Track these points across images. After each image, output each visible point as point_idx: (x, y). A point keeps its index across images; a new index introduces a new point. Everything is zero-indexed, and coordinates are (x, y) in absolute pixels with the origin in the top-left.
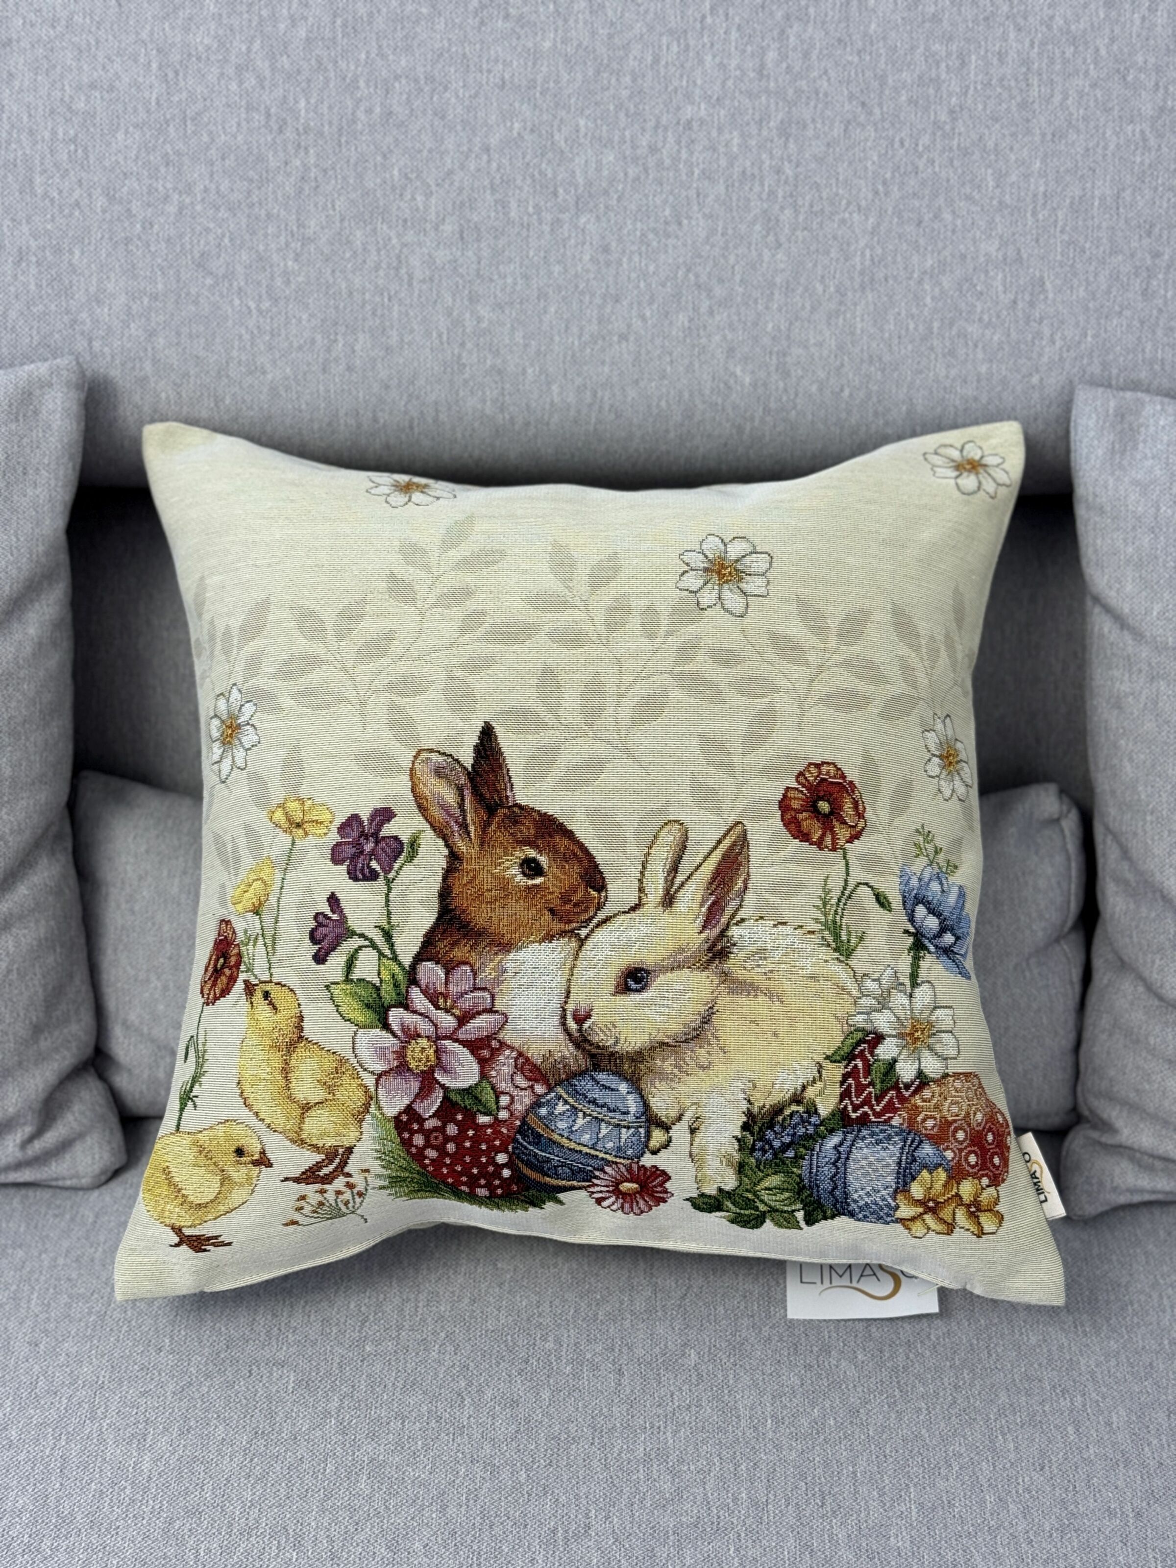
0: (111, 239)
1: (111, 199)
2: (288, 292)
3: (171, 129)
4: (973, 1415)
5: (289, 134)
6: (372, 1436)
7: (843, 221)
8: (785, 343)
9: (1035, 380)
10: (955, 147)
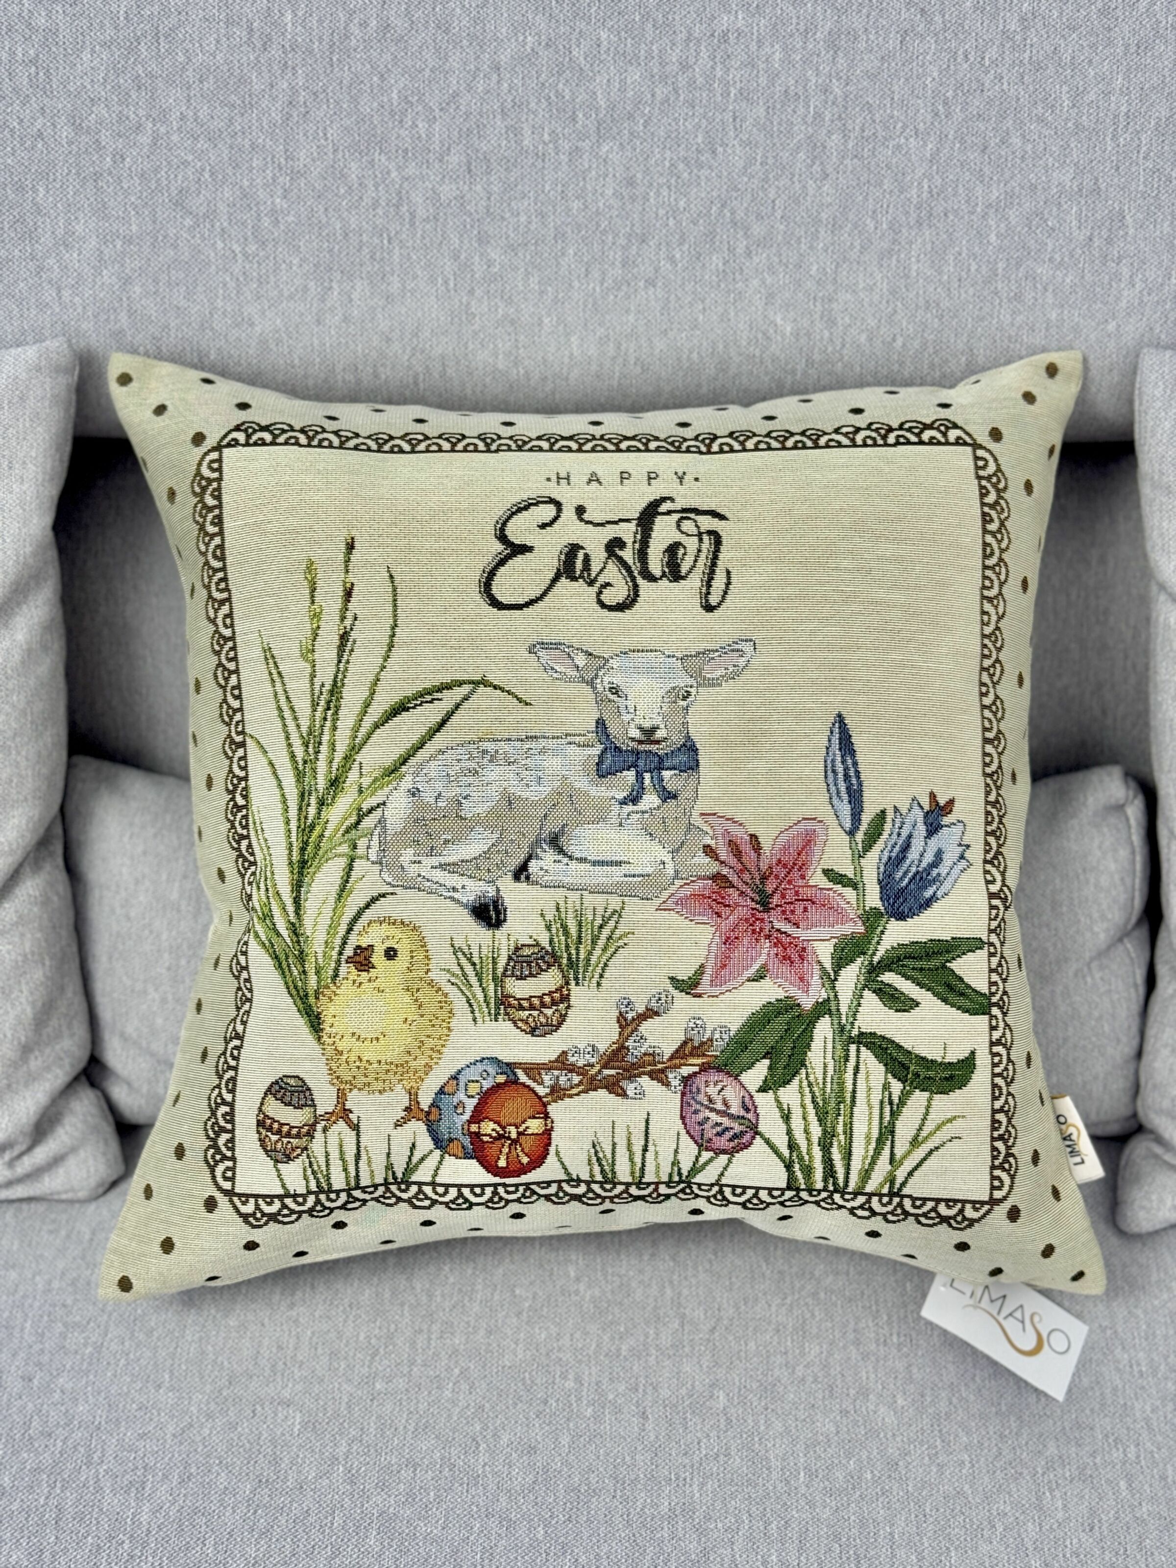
0: (78, 174)
1: (78, 128)
2: (276, 234)
3: (143, 48)
4: (1019, 1470)
5: (275, 52)
6: (382, 1486)
7: (898, 147)
8: (830, 288)
10: (1026, 61)
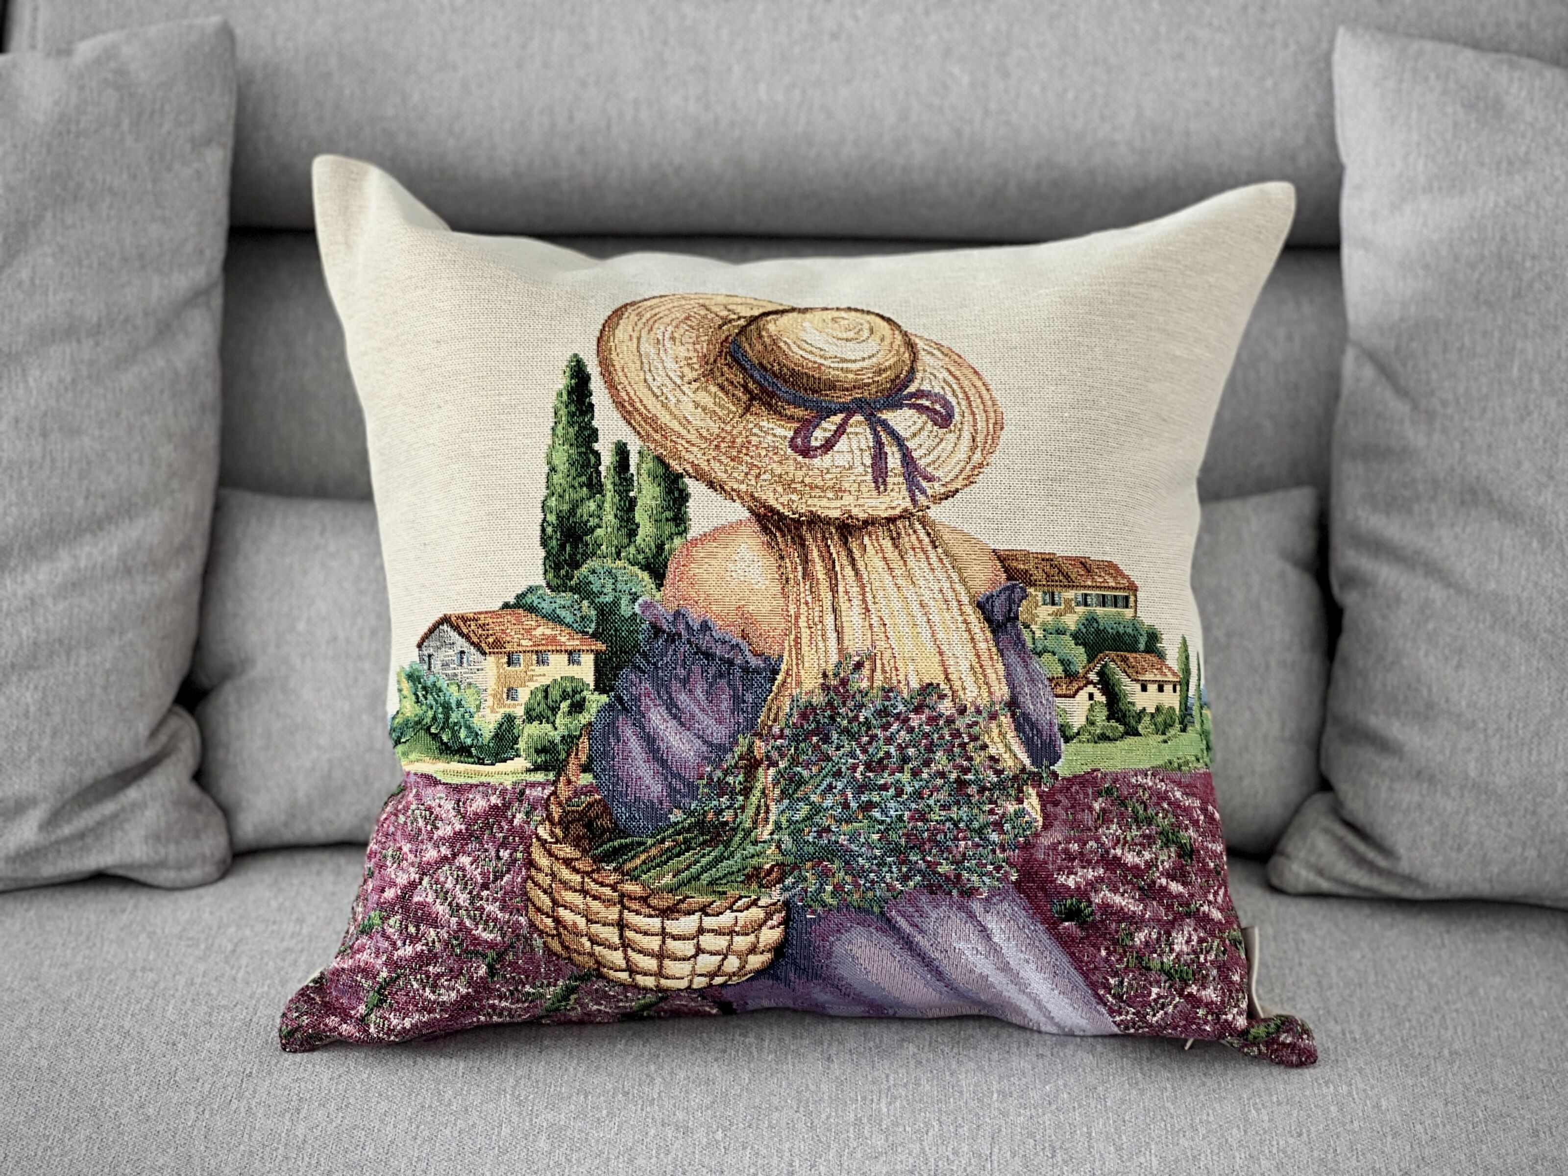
9: (1269, 83)
